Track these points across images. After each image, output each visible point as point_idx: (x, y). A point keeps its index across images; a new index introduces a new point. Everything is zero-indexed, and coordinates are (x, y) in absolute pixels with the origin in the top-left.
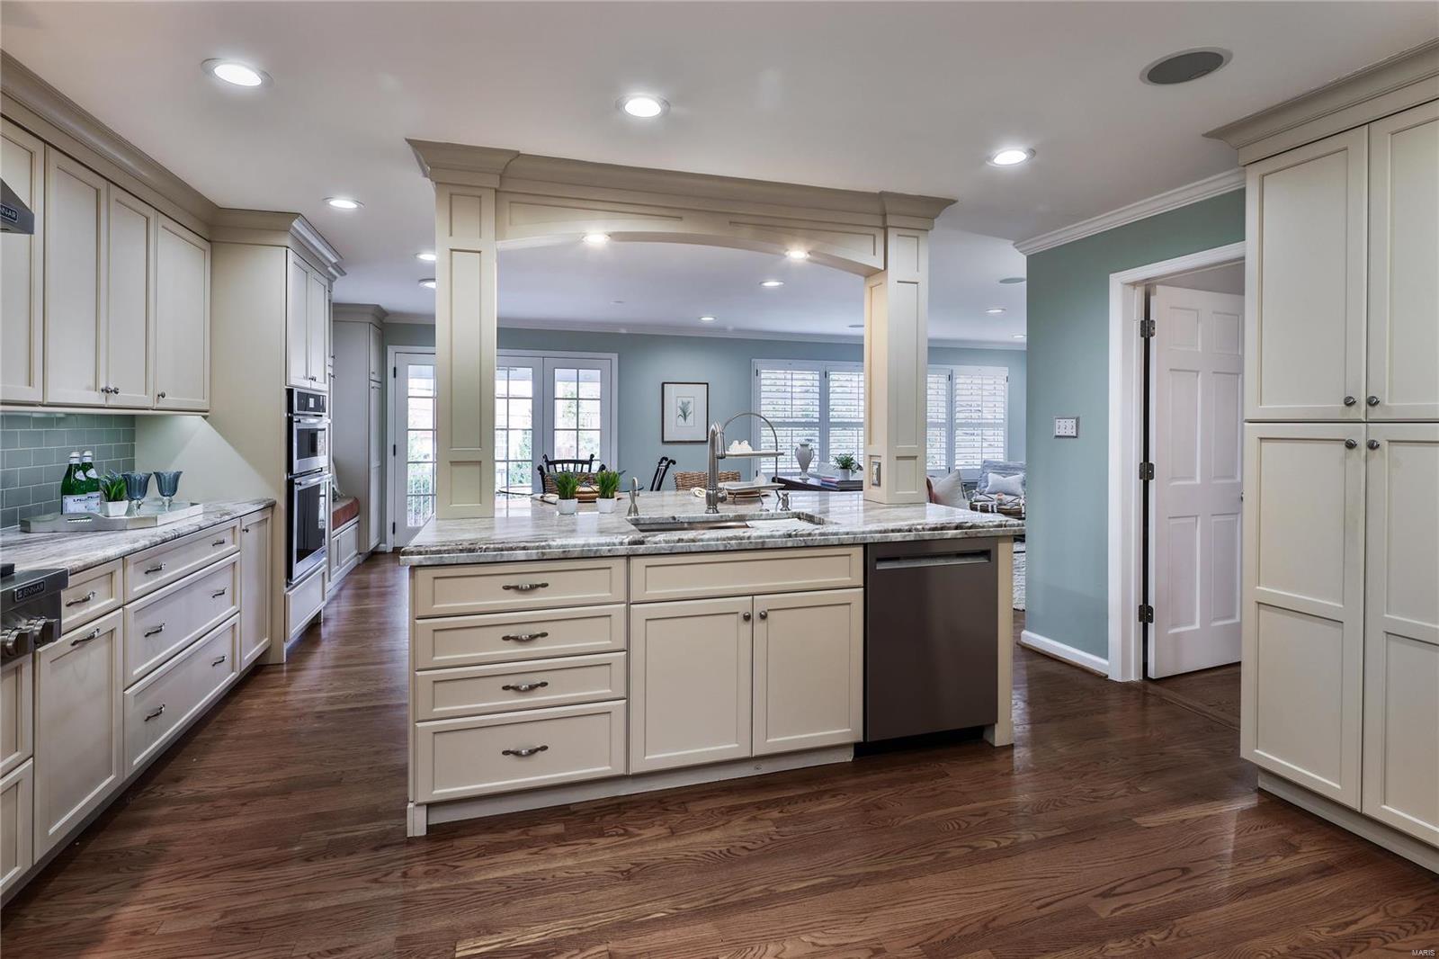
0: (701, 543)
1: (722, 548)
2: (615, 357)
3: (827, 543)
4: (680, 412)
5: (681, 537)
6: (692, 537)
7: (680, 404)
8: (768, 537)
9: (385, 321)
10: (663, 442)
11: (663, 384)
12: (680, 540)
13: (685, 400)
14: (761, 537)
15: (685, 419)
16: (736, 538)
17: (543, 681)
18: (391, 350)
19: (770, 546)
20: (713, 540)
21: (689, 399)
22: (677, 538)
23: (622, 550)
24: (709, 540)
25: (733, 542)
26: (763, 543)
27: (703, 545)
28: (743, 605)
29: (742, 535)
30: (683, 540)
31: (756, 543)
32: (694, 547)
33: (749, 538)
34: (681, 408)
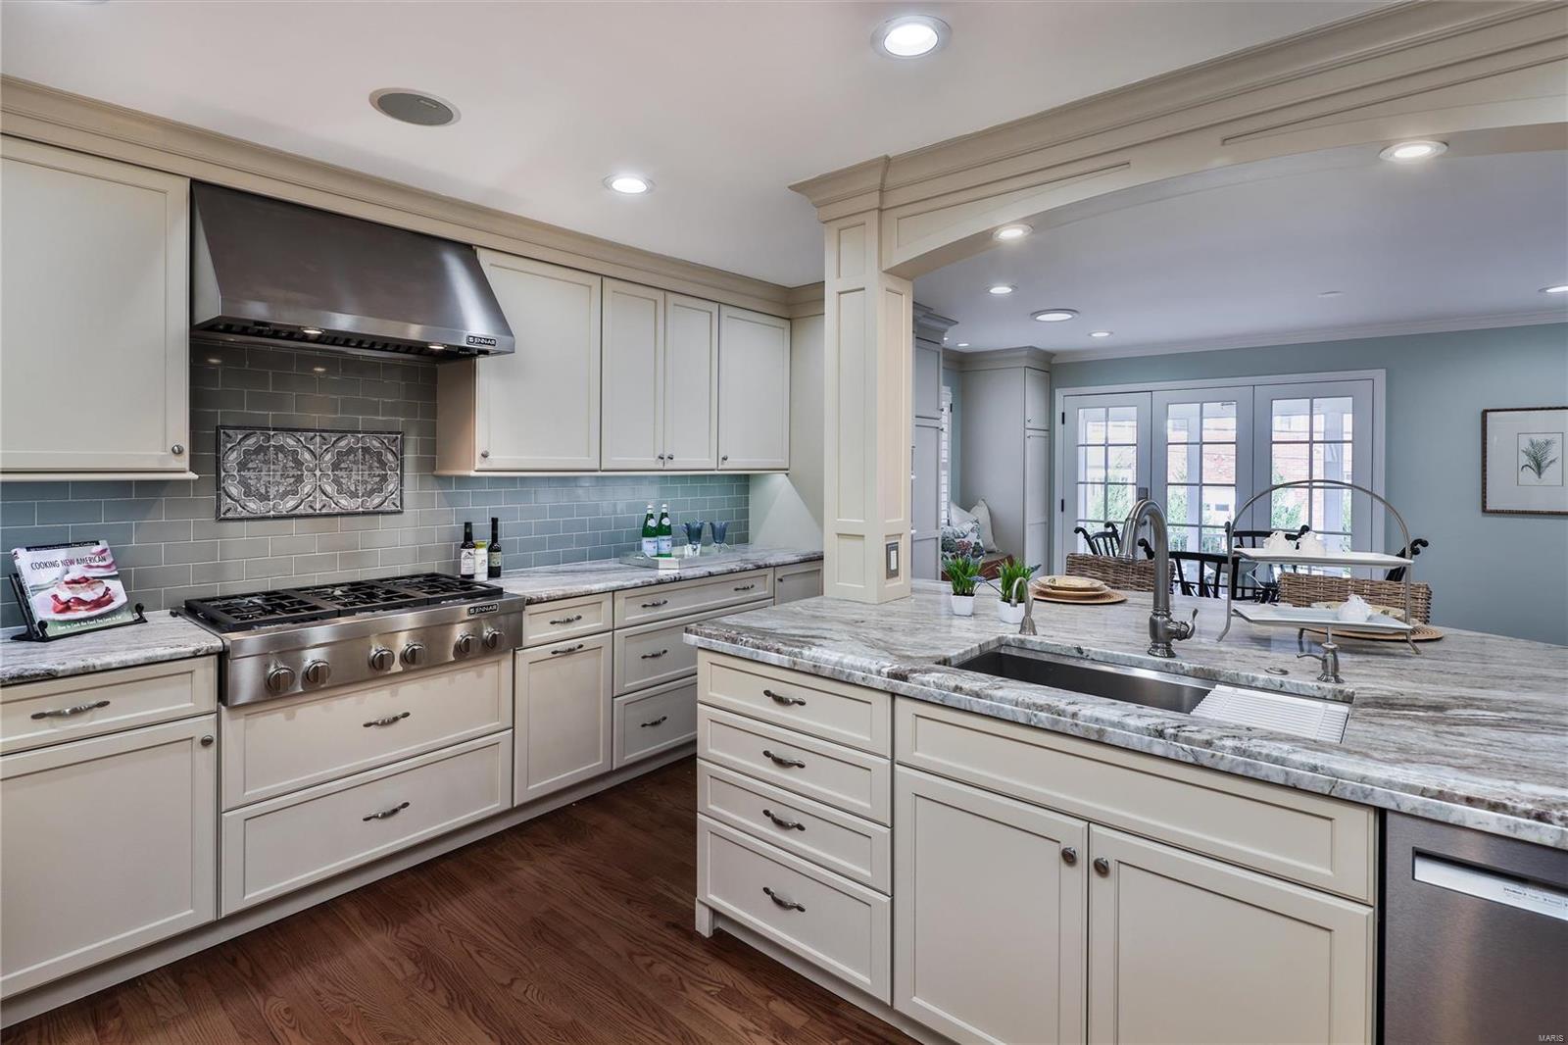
0: (989, 702)
1: (1022, 720)
2: (1380, 375)
3: (1251, 773)
4: (1526, 460)
5: (960, 685)
6: (977, 689)
7: (1526, 446)
8: (1113, 724)
9: (1053, 362)
11: (1485, 413)
12: (957, 689)
13: (1540, 439)
14: (1097, 720)
15: (1539, 474)
16: (1048, 708)
17: (801, 823)
18: (1059, 393)
19: (1115, 742)
20: (1010, 702)
21: (1549, 437)
22: (953, 684)
23: (880, 682)
24: (1002, 700)
25: (1043, 715)
26: (1101, 732)
27: (991, 706)
28: (1071, 834)
29: (1062, 705)
30: (961, 689)
31: (1087, 729)
32: (978, 705)
33: (1074, 715)
34: (1528, 453)
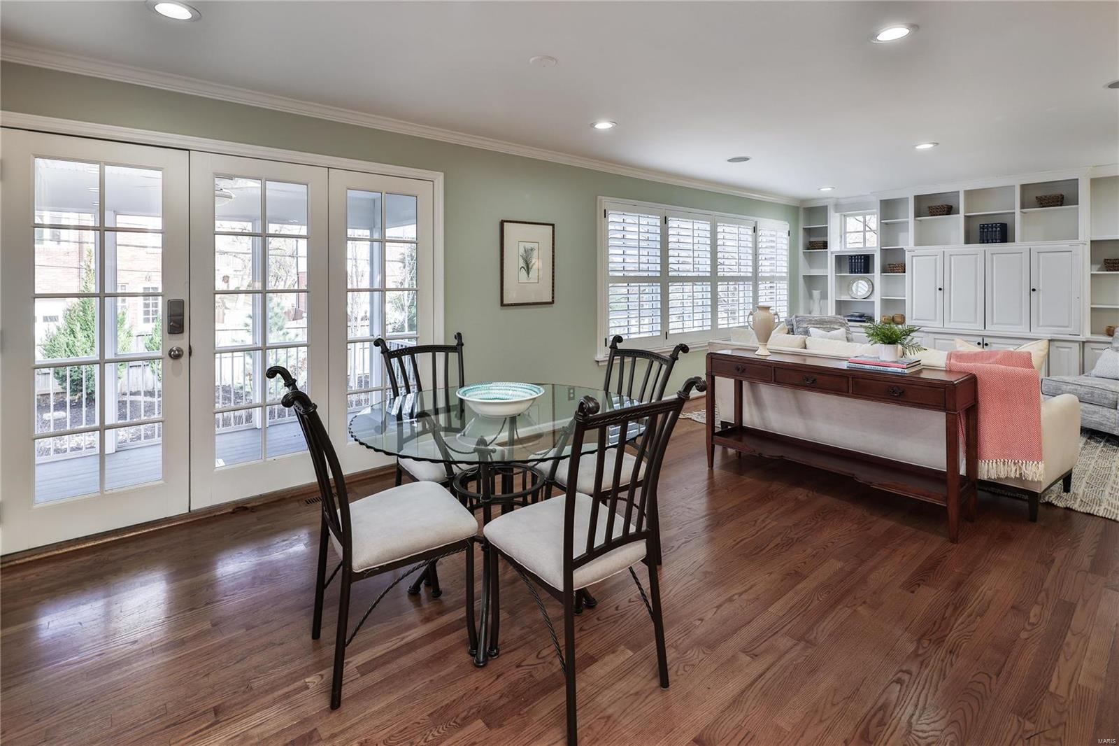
2: (439, 178)
4: (522, 263)
7: (522, 251)
10: (502, 304)
11: (503, 222)
13: (529, 246)
15: (528, 273)
21: (532, 245)
34: (523, 258)
